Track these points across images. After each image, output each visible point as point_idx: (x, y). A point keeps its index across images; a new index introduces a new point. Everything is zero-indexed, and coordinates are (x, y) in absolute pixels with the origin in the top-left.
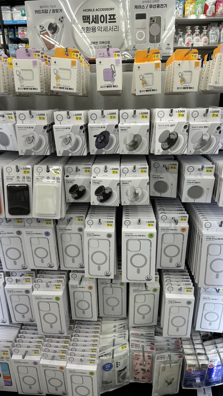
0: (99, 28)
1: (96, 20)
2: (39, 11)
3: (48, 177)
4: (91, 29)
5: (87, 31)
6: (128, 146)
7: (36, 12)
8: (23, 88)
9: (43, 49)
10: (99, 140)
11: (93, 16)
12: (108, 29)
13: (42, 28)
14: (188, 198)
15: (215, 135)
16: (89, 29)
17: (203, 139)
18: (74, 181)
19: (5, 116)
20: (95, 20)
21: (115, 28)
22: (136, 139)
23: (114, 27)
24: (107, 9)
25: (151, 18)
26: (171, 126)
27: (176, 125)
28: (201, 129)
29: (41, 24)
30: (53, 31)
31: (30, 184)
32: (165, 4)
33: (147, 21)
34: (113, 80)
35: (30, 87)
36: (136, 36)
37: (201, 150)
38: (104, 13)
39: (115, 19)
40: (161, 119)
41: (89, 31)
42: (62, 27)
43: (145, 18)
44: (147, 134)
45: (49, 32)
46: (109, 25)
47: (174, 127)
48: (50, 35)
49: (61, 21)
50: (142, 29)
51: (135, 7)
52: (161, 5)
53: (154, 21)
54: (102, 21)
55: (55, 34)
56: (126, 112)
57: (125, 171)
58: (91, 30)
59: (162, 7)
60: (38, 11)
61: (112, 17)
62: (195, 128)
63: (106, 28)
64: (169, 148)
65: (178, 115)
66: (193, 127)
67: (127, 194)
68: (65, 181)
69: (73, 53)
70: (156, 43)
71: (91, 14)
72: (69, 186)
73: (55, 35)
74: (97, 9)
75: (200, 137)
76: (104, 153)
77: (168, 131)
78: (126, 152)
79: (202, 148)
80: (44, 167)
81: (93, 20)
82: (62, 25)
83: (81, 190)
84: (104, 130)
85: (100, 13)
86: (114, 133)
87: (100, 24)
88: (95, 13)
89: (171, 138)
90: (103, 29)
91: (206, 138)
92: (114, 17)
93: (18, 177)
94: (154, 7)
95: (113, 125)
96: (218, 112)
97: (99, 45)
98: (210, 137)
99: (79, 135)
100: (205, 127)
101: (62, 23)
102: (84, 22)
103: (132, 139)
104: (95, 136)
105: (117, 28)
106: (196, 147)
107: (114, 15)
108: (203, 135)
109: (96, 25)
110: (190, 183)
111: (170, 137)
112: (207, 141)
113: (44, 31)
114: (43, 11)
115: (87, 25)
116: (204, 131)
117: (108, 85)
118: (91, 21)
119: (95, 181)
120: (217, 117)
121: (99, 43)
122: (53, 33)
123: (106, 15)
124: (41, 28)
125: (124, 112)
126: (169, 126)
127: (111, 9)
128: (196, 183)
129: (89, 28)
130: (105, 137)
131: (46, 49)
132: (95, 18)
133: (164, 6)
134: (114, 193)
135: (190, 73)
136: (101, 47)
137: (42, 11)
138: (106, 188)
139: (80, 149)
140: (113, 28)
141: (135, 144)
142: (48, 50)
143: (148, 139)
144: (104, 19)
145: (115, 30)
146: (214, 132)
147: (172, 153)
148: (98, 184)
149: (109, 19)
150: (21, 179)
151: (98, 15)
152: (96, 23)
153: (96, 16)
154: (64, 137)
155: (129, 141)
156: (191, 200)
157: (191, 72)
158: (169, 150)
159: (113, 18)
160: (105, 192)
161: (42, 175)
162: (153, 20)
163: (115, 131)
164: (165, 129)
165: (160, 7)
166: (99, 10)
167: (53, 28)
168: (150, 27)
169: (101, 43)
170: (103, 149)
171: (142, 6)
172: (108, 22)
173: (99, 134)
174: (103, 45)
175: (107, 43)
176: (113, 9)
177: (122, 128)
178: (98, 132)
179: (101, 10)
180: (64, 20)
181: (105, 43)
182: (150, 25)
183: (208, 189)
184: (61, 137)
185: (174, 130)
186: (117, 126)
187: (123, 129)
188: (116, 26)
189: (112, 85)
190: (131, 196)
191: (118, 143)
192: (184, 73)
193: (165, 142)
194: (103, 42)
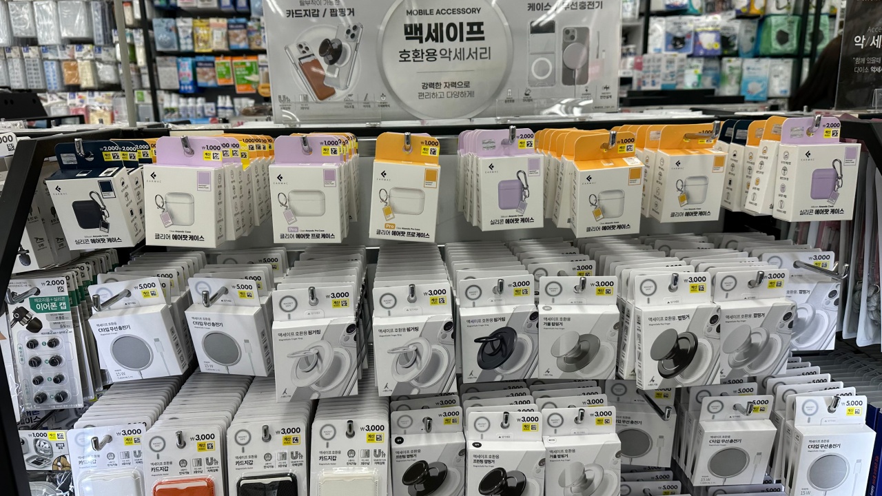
0: (443, 52)
1: (436, 34)
2: (298, 12)
3: (352, 450)
4: (424, 55)
5: (416, 59)
6: (562, 361)
7: (290, 14)
8: (295, 234)
9: (306, 98)
10: (489, 350)
11: (430, 25)
12: (467, 54)
13: (304, 49)
14: (710, 476)
15: (779, 332)
16: (420, 55)
17: (752, 342)
18: (417, 454)
19: (231, 290)
20: (434, 34)
21: (481, 53)
22: (584, 346)
23: (479, 51)
24: (464, 11)
25: (567, 32)
26: (680, 318)
27: (691, 317)
28: (748, 319)
29: (301, 42)
30: (330, 57)
31: (300, 472)
32: (599, 2)
33: (557, 37)
34: (523, 206)
35: (313, 233)
36: (530, 69)
37: (745, 368)
38: (456, 19)
39: (482, 32)
40: (648, 299)
41: (420, 59)
42: (353, 49)
43: (553, 31)
44: (613, 335)
45: (321, 60)
46: (467, 45)
47: (687, 321)
48: (325, 66)
49: (353, 36)
50: (544, 54)
51: (530, 7)
52: (590, 2)
53: (573, 37)
54: (452, 35)
55: (336, 64)
56: (558, 281)
57: (555, 421)
58: (425, 58)
59: (590, 7)
60: (296, 11)
61: (475, 28)
62: (734, 319)
63: (460, 53)
64: (677, 372)
65: (689, 288)
66: (728, 317)
67: (562, 483)
68: (395, 455)
69: (423, 147)
70: (577, 86)
71: (425, 21)
72: (405, 466)
73: (336, 67)
74: (438, 10)
75: (744, 339)
76: (498, 378)
77: (673, 331)
78: (557, 374)
79: (750, 363)
80: (341, 424)
81: (430, 35)
82: (353, 45)
83: (434, 473)
84: (501, 325)
85: (446, 20)
86: (527, 332)
87: (447, 44)
88: (434, 20)
89: (681, 348)
90: (453, 55)
91: (758, 340)
92: (479, 28)
93: (268, 456)
94: (573, 7)
95: (525, 314)
96: (781, 276)
97: (443, 89)
98: (768, 338)
99: (442, 343)
100: (755, 315)
101: (354, 39)
102: (407, 38)
103: (574, 344)
104: (477, 341)
105: (486, 53)
106: (734, 362)
107: (480, 24)
108: (751, 334)
109: (437, 46)
110: (716, 444)
111: (678, 346)
112: (761, 347)
113: (309, 56)
114: (308, 12)
115: (415, 44)
116: (755, 324)
117: (510, 218)
118: (425, 35)
119: (480, 456)
120: (779, 288)
121: (443, 85)
122: (331, 63)
123: (461, 24)
124: (301, 50)
125: (551, 281)
126: (674, 318)
127: (473, 11)
128: (731, 441)
129: (420, 53)
130: (503, 341)
131: (312, 97)
132: (435, 31)
133: (596, 5)
134: (530, 485)
135: (702, 182)
136: (450, 95)
137: (303, 13)
138: (509, 472)
139: (442, 378)
140: (476, 53)
141: (582, 355)
142: (319, 101)
143: (616, 344)
144: (455, 32)
145: (483, 56)
146: (778, 325)
147: (686, 384)
148: (488, 464)
149: (468, 33)
150: (275, 460)
151: (441, 24)
152: (437, 41)
153: (436, 25)
154: (401, 350)
155: (566, 349)
156: (716, 481)
157: (704, 178)
158: (678, 377)
159: (476, 30)
160: (506, 483)
161: (334, 446)
162: (570, 34)
163: (530, 326)
164: (665, 328)
165: (587, 7)
166: (444, 12)
167: (332, 51)
168: (564, 49)
169: (447, 85)
170: (498, 369)
171: (545, 5)
172: (465, 39)
173: (488, 335)
174: (452, 89)
175: (463, 86)
176: (479, 11)
177: (549, 319)
178: (487, 332)
179: (449, 12)
180: (358, 34)
181: (457, 86)
182: (565, 45)
183: (759, 454)
184: (393, 350)
185: (688, 328)
186: (535, 316)
187: (551, 322)
188: (486, 48)
189: (520, 218)
190: (573, 488)
191: (535, 353)
192: (690, 182)
193: (667, 358)
194: (454, 84)
